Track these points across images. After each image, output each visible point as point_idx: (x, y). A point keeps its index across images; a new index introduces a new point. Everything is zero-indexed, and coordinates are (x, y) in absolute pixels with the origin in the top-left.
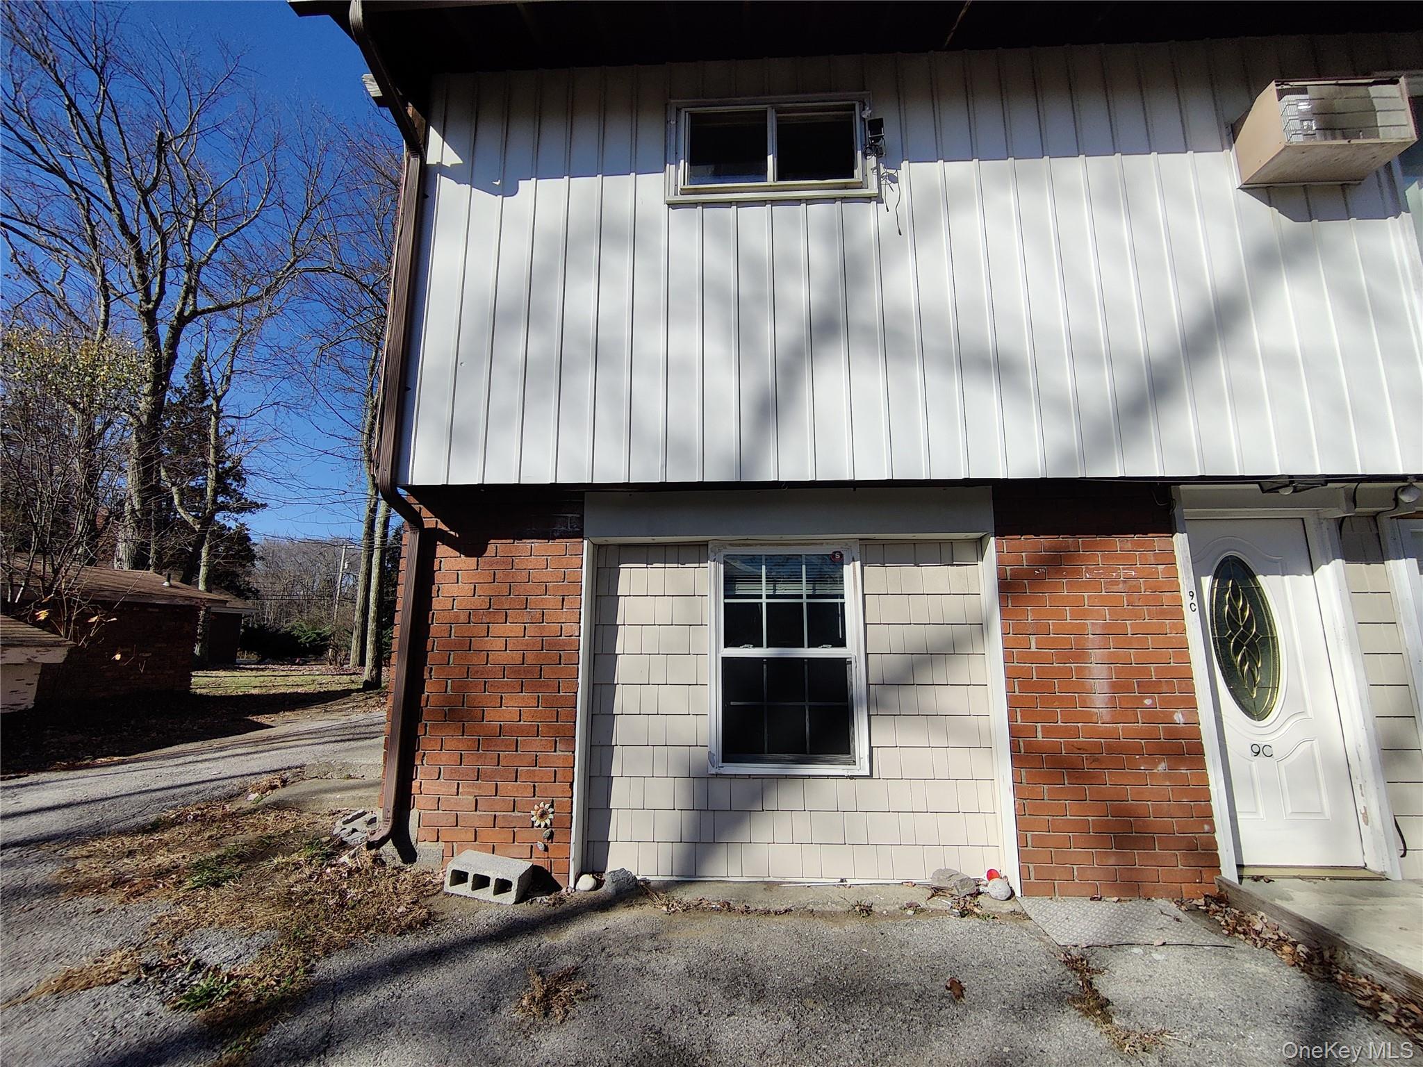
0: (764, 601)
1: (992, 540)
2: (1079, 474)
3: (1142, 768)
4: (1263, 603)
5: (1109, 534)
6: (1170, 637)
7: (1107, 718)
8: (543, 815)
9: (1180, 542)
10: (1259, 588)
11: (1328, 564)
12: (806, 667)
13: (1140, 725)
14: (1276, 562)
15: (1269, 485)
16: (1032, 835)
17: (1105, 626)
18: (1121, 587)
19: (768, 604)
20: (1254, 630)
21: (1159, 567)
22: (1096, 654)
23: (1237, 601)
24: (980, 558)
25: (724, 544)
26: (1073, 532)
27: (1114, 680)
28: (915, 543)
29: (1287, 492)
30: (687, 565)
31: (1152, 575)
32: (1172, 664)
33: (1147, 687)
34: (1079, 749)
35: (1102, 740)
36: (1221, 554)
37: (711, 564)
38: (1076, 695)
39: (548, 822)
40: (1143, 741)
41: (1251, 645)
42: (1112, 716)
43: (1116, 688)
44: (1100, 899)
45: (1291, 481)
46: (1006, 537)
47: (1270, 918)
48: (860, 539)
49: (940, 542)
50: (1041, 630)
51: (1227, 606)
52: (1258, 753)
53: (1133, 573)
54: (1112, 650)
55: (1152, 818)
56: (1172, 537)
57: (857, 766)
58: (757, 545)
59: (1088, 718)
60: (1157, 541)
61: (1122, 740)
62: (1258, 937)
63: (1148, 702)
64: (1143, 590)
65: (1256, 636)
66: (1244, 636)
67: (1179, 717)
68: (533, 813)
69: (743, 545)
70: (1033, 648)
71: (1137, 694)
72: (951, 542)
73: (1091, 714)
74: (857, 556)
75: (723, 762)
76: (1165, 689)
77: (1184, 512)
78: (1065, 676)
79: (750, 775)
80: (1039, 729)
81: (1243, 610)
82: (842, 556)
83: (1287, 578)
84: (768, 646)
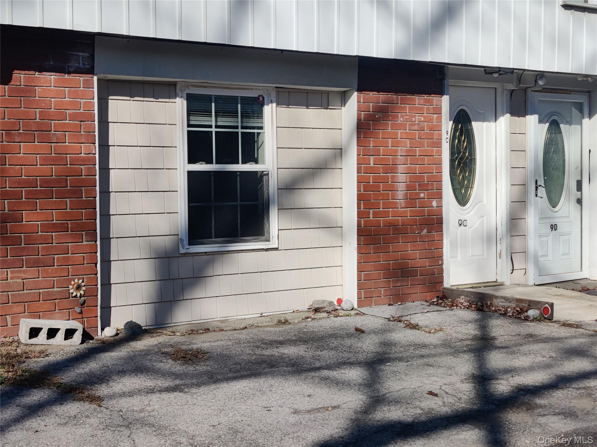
0: (214, 130)
1: (356, 93)
2: (411, 58)
3: (416, 232)
4: (473, 138)
5: (413, 94)
6: (435, 158)
7: (403, 206)
8: (79, 288)
9: (445, 100)
10: (472, 129)
11: (503, 116)
12: (238, 178)
13: (417, 208)
14: (481, 114)
15: (489, 71)
16: (364, 274)
17: (407, 151)
18: (416, 127)
19: (216, 132)
20: (467, 154)
21: (435, 115)
22: (401, 168)
23: (462, 137)
24: (343, 105)
25: (188, 85)
26: (397, 91)
27: (408, 183)
28: (307, 92)
29: (496, 75)
30: (160, 100)
31: (431, 120)
32: (434, 174)
33: (423, 187)
34: (389, 223)
35: (400, 218)
36: (458, 108)
37: (178, 100)
38: (390, 192)
39: (82, 292)
40: (418, 217)
41: (465, 163)
42: (406, 204)
43: (409, 188)
44: (392, 305)
45: (499, 70)
46: (363, 92)
47: (466, 298)
48: (276, 87)
49: (322, 92)
50: (376, 154)
51: (457, 140)
52: (461, 224)
53: (423, 119)
54: (409, 165)
55: (418, 259)
56: (441, 97)
57: (271, 242)
58: (210, 87)
59: (394, 206)
60: (435, 98)
61: (409, 217)
62: (462, 305)
63: (422, 195)
64: (425, 130)
65: (467, 158)
66: (462, 158)
67: (434, 204)
68: (71, 287)
69: (201, 86)
70: (372, 165)
71: (417, 191)
72: (328, 93)
73: (396, 203)
74: (274, 99)
75: (189, 245)
76: (430, 188)
77: (449, 81)
78: (385, 181)
79: (206, 253)
80: (371, 213)
81: (464, 142)
82: (263, 98)
83: (485, 123)
84: (217, 163)
